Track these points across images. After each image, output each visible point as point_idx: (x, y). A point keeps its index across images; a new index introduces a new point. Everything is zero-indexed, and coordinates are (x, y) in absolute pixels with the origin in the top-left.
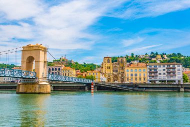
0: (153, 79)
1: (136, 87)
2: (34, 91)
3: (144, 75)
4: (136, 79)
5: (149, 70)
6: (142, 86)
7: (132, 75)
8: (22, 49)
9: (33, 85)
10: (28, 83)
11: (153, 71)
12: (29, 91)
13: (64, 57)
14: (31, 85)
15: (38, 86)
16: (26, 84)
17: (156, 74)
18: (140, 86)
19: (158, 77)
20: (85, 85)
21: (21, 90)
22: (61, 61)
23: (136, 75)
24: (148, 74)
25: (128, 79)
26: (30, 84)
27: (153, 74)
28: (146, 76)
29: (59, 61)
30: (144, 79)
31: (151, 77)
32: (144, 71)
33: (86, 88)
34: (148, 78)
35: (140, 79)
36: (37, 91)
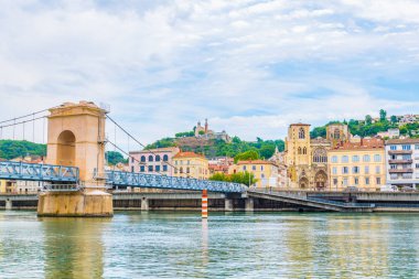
0: (400, 180)
1: (350, 200)
2: (73, 212)
3: (378, 168)
4: (356, 181)
5: (389, 158)
6: (366, 198)
7: (345, 170)
8: (49, 113)
9: (73, 197)
10: (61, 194)
11: (399, 158)
12: (63, 211)
13: (203, 125)
14: (68, 198)
15: (81, 199)
16: (56, 195)
17: (408, 167)
18: (361, 198)
19: (414, 176)
20: (223, 196)
21: (46, 210)
22: (197, 134)
23: (356, 170)
24: (389, 167)
25: (335, 181)
26: (67, 194)
27: (400, 168)
28: (382, 172)
29: (192, 134)
30: (378, 180)
31: (395, 175)
32: (377, 158)
33: (227, 203)
34: (389, 176)
35: (367, 180)
36: (81, 211)
